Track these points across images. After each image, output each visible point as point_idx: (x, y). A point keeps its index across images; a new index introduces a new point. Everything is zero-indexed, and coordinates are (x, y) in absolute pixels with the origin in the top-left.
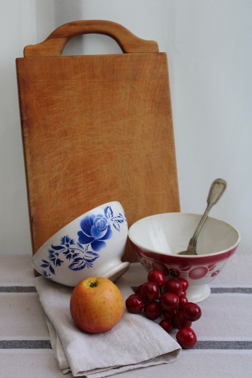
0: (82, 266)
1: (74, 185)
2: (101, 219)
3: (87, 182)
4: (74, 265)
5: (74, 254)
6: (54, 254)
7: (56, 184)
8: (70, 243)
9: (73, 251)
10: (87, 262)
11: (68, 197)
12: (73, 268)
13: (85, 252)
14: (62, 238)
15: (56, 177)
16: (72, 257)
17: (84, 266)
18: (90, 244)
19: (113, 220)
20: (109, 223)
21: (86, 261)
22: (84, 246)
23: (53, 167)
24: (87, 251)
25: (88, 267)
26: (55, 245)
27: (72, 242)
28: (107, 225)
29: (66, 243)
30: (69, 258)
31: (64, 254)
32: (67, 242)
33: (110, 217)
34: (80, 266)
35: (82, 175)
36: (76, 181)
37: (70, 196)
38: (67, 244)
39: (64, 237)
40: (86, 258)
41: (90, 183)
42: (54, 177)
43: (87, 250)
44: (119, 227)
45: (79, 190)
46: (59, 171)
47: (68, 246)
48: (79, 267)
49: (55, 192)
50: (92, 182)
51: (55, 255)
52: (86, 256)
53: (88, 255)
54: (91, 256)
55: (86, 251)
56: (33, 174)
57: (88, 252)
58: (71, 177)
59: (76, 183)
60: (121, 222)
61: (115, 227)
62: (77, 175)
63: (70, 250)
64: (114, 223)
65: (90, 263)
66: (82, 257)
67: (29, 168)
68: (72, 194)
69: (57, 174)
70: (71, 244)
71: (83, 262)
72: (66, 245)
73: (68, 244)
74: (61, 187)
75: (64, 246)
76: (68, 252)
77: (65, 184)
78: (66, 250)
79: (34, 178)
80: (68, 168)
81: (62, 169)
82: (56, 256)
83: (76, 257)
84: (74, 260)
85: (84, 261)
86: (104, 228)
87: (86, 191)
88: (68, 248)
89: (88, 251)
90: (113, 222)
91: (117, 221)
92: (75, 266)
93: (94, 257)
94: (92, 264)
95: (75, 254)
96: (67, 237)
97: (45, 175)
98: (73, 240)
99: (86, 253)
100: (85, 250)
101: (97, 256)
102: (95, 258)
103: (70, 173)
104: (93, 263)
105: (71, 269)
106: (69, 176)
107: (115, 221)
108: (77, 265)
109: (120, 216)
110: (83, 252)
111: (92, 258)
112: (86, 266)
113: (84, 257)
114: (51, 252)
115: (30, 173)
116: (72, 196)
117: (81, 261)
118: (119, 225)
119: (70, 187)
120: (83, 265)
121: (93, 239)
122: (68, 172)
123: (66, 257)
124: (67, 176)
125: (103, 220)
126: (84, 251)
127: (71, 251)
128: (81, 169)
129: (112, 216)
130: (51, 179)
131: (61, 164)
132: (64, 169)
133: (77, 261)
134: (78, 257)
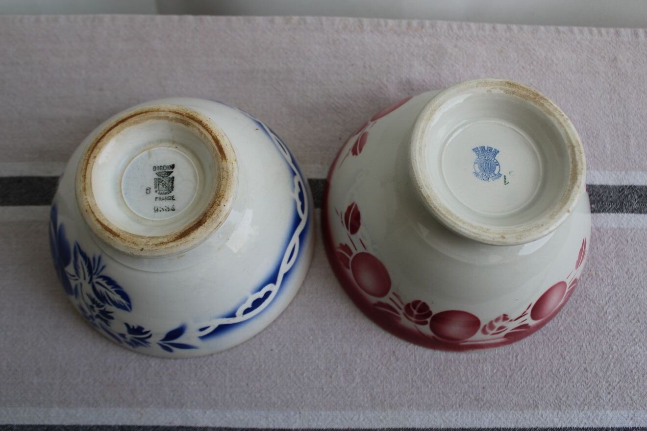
0: (107, 284)
4: (115, 302)
5: (94, 305)
9: (92, 307)
10: (95, 274)
12: (124, 302)
16: (102, 309)
17: (105, 278)
21: (94, 277)
24: (77, 277)
25: (103, 267)
30: (109, 314)
34: (109, 287)
40: (88, 278)
48: (113, 290)
52: (85, 279)
53: (81, 271)
54: (80, 266)
57: (77, 274)
65: (94, 268)
66: (90, 287)
71: (98, 283)
84: (105, 303)
85: (95, 280)
88: (94, 319)
89: (75, 274)
92: (117, 298)
93: (80, 258)
94: (94, 259)
102: (81, 252)
104: (91, 257)
105: (130, 306)
108: (110, 294)
111: (84, 263)
112: (104, 273)
113: (89, 283)
117: (98, 287)
120: (104, 283)
123: (113, 320)
127: (94, 311)
133: (104, 297)
134: (93, 296)
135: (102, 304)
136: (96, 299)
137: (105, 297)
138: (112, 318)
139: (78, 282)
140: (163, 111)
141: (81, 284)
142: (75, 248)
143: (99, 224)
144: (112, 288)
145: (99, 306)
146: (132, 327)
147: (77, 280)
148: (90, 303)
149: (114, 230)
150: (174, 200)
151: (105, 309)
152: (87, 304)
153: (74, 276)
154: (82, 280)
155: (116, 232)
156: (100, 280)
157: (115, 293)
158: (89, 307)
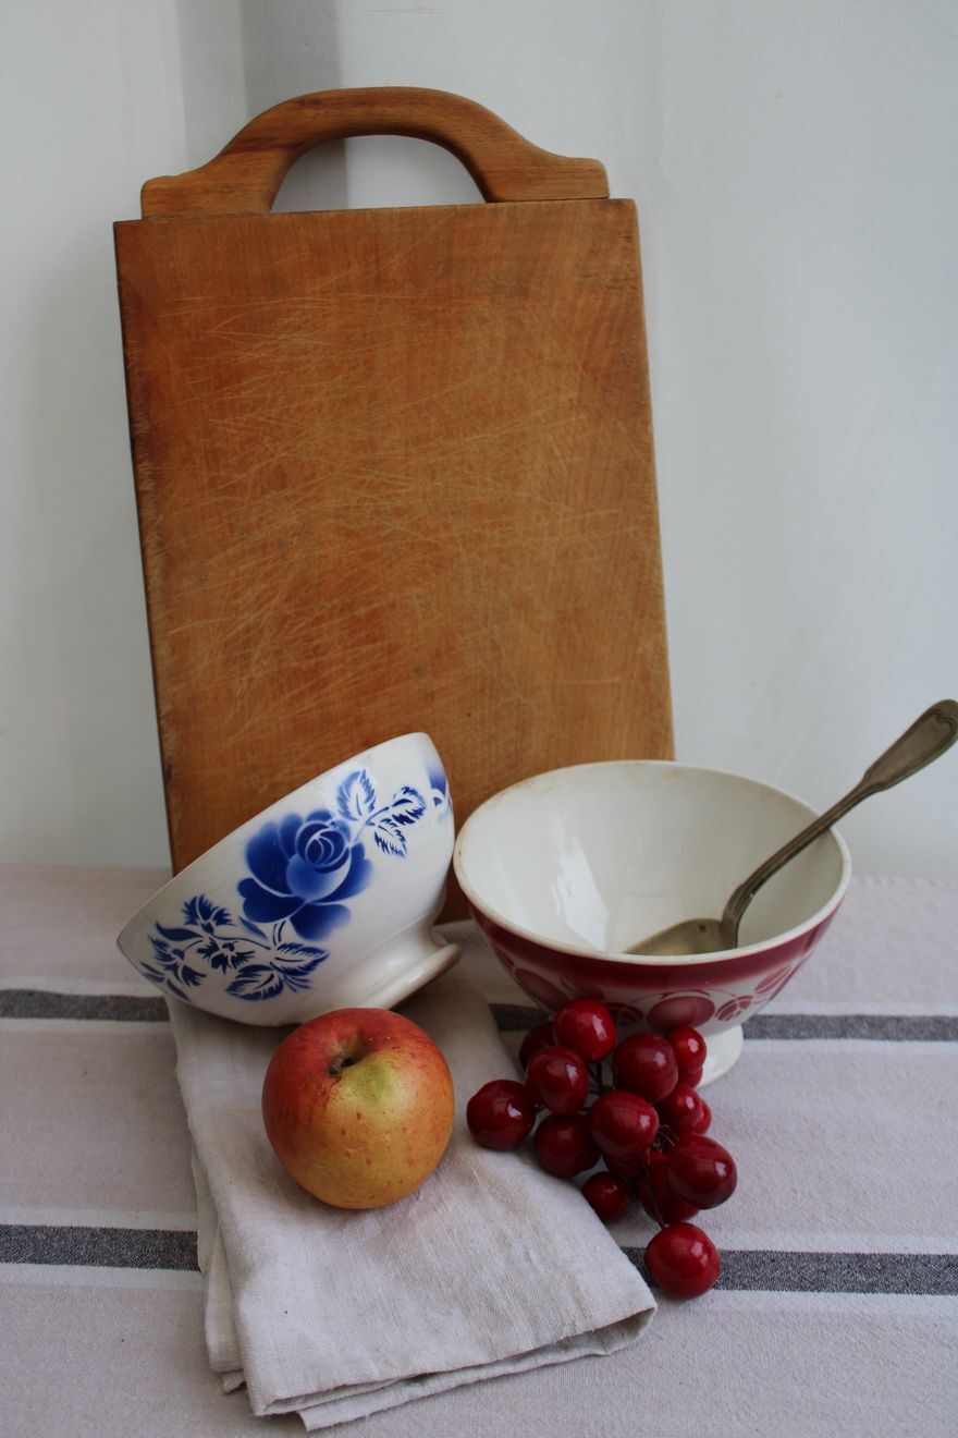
0: (271, 989)
1: (310, 658)
2: (325, 827)
3: (353, 646)
4: (243, 985)
5: (234, 954)
6: (169, 951)
7: (247, 651)
8: (214, 919)
9: (231, 947)
10: (284, 977)
11: (288, 696)
12: (242, 993)
13: (274, 948)
14: (186, 904)
15: (247, 630)
16: (230, 962)
17: (279, 988)
18: (287, 919)
19: (373, 824)
20: (357, 837)
21: (281, 975)
22: (267, 928)
23: (236, 596)
24: (279, 944)
25: (294, 990)
26: (168, 924)
27: (222, 918)
28: (349, 845)
29: (201, 921)
30: (221, 967)
31: (203, 955)
32: (206, 915)
33: (360, 814)
34: (267, 988)
35: (336, 621)
36: (316, 642)
37: (295, 692)
38: (205, 923)
39: (194, 901)
40: (279, 964)
41: (364, 649)
42: (241, 627)
43: (280, 940)
44: (403, 839)
45: (327, 674)
46: (259, 608)
47: (208, 929)
48: (261, 990)
49: (245, 678)
50: (370, 647)
51: (173, 956)
52: (277, 959)
53: (289, 955)
54: (297, 957)
55: (275, 944)
56: (170, 617)
57: (284, 946)
58: (299, 630)
59: (317, 647)
60: (411, 818)
61: (384, 845)
62: (319, 620)
63: (220, 943)
64: (381, 834)
65: (294, 978)
66: (267, 964)
67: (156, 596)
68: (303, 687)
69: (252, 617)
70: (218, 924)
71: (272, 977)
72: (203, 926)
73: (209, 924)
74: (266, 663)
75: (197, 929)
76: (214, 947)
77: (278, 652)
78: (206, 942)
79: (172, 632)
80: (289, 599)
81: (268, 601)
82: (177, 959)
83: (244, 964)
84: (240, 971)
85: (275, 973)
86: (337, 860)
87: (350, 675)
88: (209, 935)
89: (282, 943)
90: (375, 828)
91: (394, 821)
92: (250, 989)
93: (308, 959)
94: (306, 981)
95: (238, 953)
96: (201, 899)
97: (213, 621)
98: (225, 912)
99: (279, 949)
100: (271, 939)
101: (322, 956)
102: (315, 963)
103: (297, 613)
104: (311, 976)
105: (236, 995)
106: (293, 625)
107: (384, 825)
108: (257, 984)
109: (407, 796)
110: (268, 948)
111: (302, 964)
112: (286, 988)
113: (271, 963)
114: (159, 945)
115: (159, 616)
116: (302, 694)
117: (265, 975)
118: (399, 833)
119: (295, 664)
120: (272, 984)
121: (297, 901)
122: (289, 612)
123: (210, 964)
124: (286, 627)
125: (331, 829)
126: (271, 944)
127: (224, 946)
128: (335, 602)
129: (372, 807)
130: (228, 636)
131: (264, 586)
132: (274, 602)
133: (250, 976)
134: (251, 962)
135: (239, 967)
144: (265, 991)
145: (234, 960)
148: (239, 948)
156: (276, 980)
157: (258, 991)
158: (231, 942)
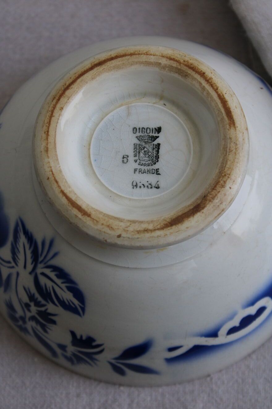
0: (58, 276)
4: (64, 302)
5: (32, 304)
8: (15, 313)
9: (27, 306)
10: (41, 262)
12: (76, 302)
13: (16, 269)
16: (43, 309)
17: (55, 268)
21: (40, 266)
24: (13, 264)
25: (55, 255)
27: (11, 307)
30: (50, 317)
34: (59, 281)
40: (30, 267)
52: (25, 267)
53: (21, 256)
57: (14, 259)
63: (29, 313)
65: (41, 255)
66: (31, 279)
71: (43, 274)
76: (34, 319)
85: (39, 270)
89: (11, 260)
92: (68, 296)
93: (23, 239)
94: (43, 243)
99: (16, 265)
100: (11, 270)
104: (39, 238)
105: (83, 309)
108: (58, 290)
111: (27, 246)
112: (55, 262)
113: (30, 273)
117: (43, 280)
120: (52, 275)
123: (54, 326)
127: (29, 311)
134: (33, 290)
135: (43, 302)
136: (37, 295)
137: (50, 293)
138: (54, 322)
139: (14, 271)
140: (154, 55)
141: (18, 274)
142: (17, 225)
143: (64, 198)
144: (62, 283)
145: (38, 304)
146: (78, 337)
147: (13, 267)
148: (26, 299)
149: (84, 207)
150: (159, 174)
151: (47, 309)
152: (20, 301)
153: (9, 262)
154: (20, 268)
155: (86, 209)
156: (48, 271)
157: (65, 289)
158: (23, 305)
